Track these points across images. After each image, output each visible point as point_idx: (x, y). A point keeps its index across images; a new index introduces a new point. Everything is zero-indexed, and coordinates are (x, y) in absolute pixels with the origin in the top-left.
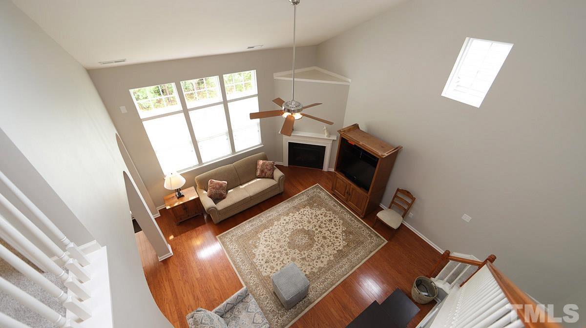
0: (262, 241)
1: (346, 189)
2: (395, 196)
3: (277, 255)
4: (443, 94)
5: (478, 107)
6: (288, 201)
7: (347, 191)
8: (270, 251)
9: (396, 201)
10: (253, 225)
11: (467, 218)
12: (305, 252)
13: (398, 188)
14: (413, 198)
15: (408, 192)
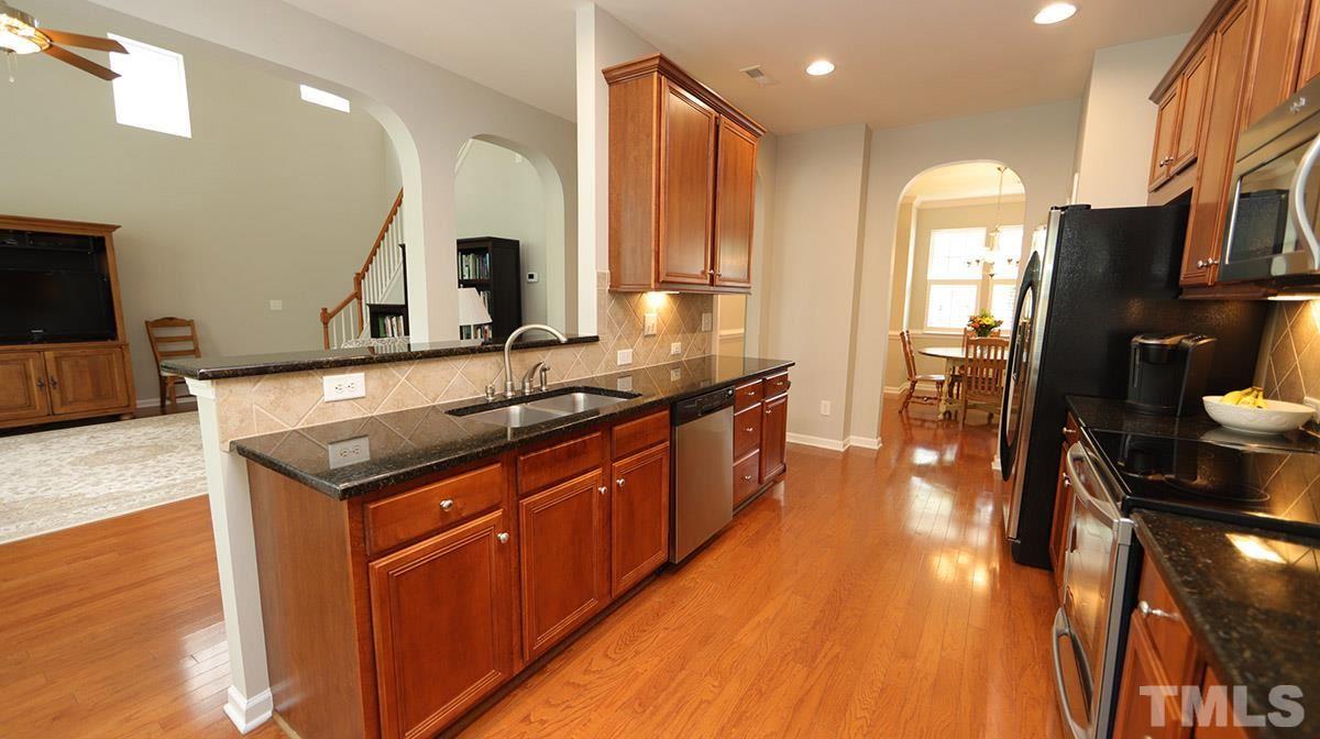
2: (154, 340)
9: (162, 348)
13: (146, 322)
14: (190, 324)
15: (171, 319)
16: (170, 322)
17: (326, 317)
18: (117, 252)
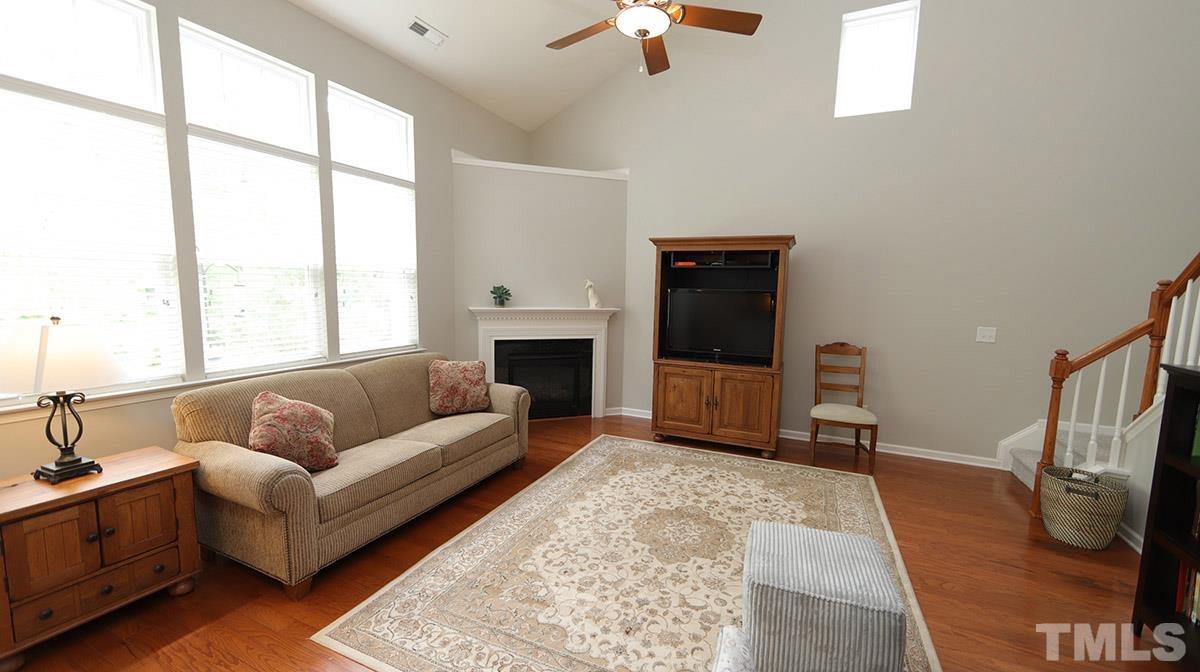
0: (552, 575)
1: (701, 394)
2: (820, 369)
3: (650, 594)
4: (836, 115)
5: (909, 107)
6: (555, 473)
7: (704, 400)
8: (611, 592)
9: (827, 379)
10: (473, 552)
11: (986, 334)
12: (728, 554)
13: (817, 346)
14: (860, 352)
15: (843, 344)
16: (840, 348)
17: (1062, 368)
18: (790, 269)
